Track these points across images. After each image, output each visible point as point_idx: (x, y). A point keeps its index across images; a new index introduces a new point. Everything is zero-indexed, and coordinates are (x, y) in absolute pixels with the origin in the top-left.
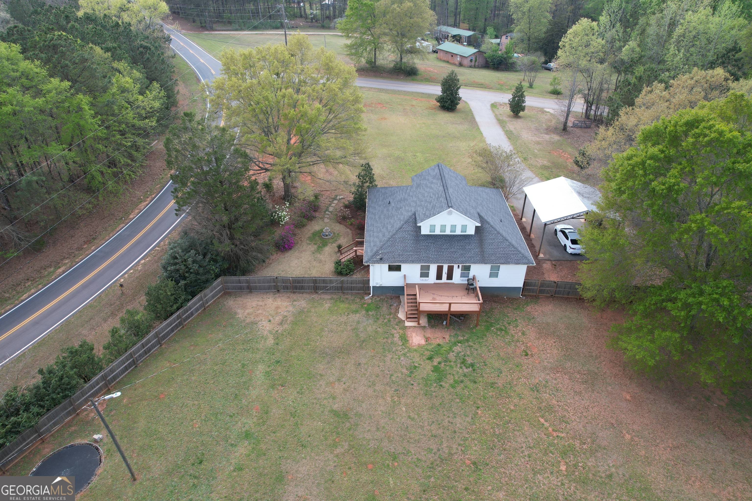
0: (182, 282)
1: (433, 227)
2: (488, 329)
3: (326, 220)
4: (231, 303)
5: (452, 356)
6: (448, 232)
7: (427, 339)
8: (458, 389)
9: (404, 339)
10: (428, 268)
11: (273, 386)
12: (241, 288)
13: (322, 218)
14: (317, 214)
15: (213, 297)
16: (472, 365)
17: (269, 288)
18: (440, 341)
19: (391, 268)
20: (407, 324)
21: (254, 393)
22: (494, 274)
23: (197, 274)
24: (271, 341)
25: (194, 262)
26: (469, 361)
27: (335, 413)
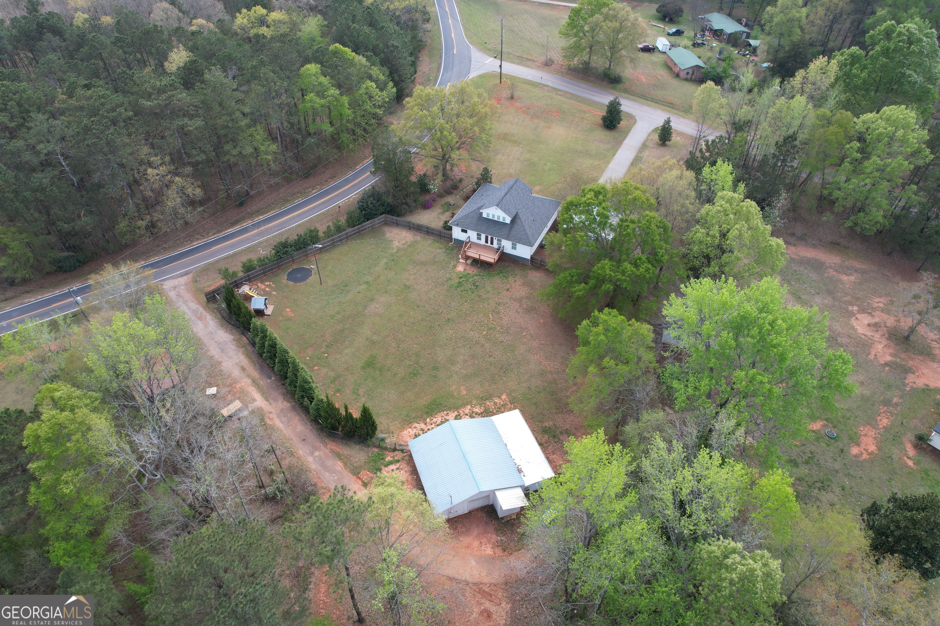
0: (364, 212)
1: (488, 214)
2: (498, 274)
3: (458, 196)
4: (386, 229)
5: (471, 280)
6: (496, 219)
7: (465, 269)
8: (463, 293)
9: (455, 266)
10: (480, 235)
11: (386, 269)
12: (393, 223)
13: (456, 195)
14: (455, 192)
15: (378, 223)
16: (477, 286)
17: (406, 226)
18: (470, 272)
19: (463, 231)
20: (461, 261)
21: (377, 269)
22: (514, 248)
23: (372, 210)
24: (395, 251)
25: (371, 203)
26: (477, 284)
27: (405, 286)
